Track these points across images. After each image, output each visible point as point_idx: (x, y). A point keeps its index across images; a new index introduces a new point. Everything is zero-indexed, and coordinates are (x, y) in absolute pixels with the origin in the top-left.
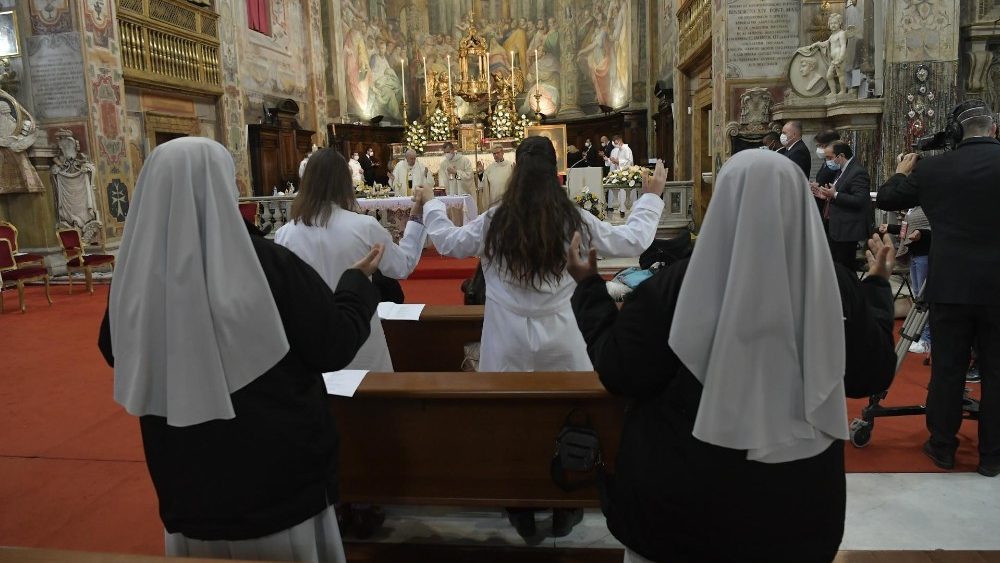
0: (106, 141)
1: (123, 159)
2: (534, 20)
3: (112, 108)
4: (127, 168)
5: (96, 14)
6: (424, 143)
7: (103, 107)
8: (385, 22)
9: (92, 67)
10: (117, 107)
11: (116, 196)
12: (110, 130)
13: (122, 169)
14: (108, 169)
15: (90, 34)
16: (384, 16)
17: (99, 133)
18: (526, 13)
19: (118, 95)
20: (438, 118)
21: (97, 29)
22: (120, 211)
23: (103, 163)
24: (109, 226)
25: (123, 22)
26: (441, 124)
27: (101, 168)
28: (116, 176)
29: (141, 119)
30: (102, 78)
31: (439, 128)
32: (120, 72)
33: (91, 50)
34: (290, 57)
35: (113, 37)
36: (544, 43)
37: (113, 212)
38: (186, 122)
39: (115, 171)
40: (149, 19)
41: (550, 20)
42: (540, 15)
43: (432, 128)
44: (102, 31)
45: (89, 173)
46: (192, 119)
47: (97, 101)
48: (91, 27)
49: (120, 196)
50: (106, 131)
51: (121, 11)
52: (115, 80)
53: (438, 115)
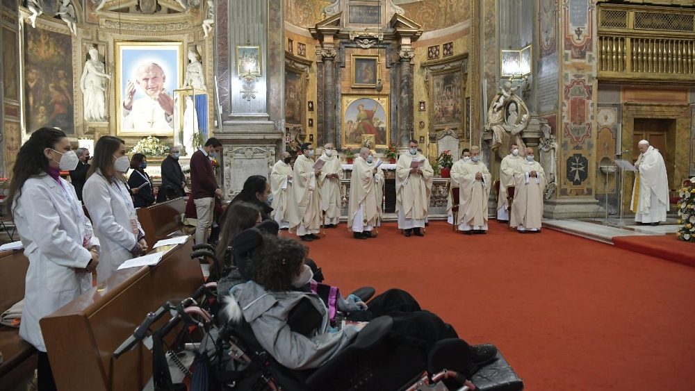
0: (572, 126)
1: (587, 140)
3: (583, 103)
4: (590, 146)
5: (576, 37)
7: (573, 103)
9: (567, 75)
10: (587, 101)
11: (575, 166)
12: (578, 118)
13: (585, 147)
14: (571, 146)
15: (569, 52)
17: (566, 120)
19: (590, 92)
21: (575, 47)
22: (577, 177)
23: (566, 142)
24: (563, 187)
25: (602, 37)
27: (564, 146)
28: (578, 152)
29: (619, 110)
30: (575, 81)
32: (595, 75)
33: (567, 63)
35: (591, 50)
37: (570, 176)
38: (673, 109)
39: (577, 148)
40: (634, 31)
44: (581, 48)
45: (554, 149)
46: (682, 106)
47: (567, 98)
48: (569, 45)
49: (579, 166)
50: (572, 119)
51: (600, 29)
52: (589, 81)
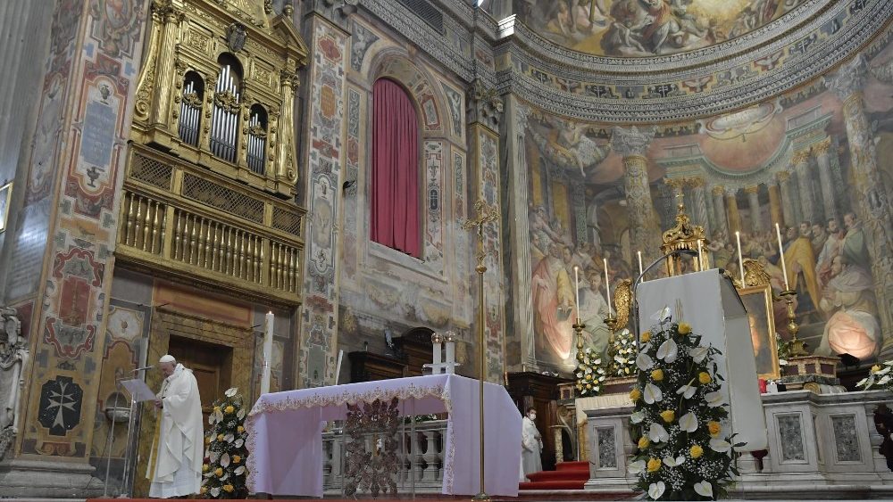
0: (60, 324)
1: (86, 354)
2: (822, 222)
3: (86, 289)
4: (90, 366)
5: (87, 179)
6: (601, 379)
7: (68, 285)
8: (599, 249)
9: (62, 236)
10: (93, 288)
11: (57, 399)
12: (73, 314)
13: (80, 366)
14: (53, 361)
15: (72, 200)
16: (597, 241)
17: (49, 313)
18: (808, 214)
19: (101, 275)
20: (624, 342)
21: (84, 196)
22: (59, 419)
23: (45, 352)
24: (29, 436)
25: (131, 194)
26: (629, 351)
27: (40, 358)
28: (67, 374)
29: (147, 317)
30: (76, 250)
31: (625, 356)
32: (112, 249)
33: (66, 216)
34: (446, 283)
35: (110, 207)
36: (841, 251)
37: (46, 417)
38: (230, 332)
39: (65, 365)
40: (180, 198)
41: (847, 217)
42: (830, 212)
43: (616, 358)
44: (93, 199)
45: (20, 361)
46: (242, 329)
47: (58, 275)
48: (74, 189)
49: (66, 401)
50: (63, 314)
51: (128, 180)
52: (100, 256)
53: (625, 337)
